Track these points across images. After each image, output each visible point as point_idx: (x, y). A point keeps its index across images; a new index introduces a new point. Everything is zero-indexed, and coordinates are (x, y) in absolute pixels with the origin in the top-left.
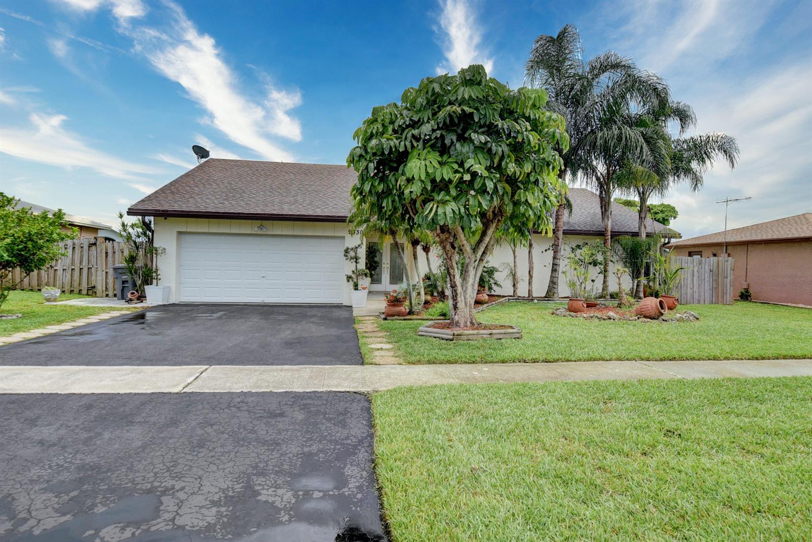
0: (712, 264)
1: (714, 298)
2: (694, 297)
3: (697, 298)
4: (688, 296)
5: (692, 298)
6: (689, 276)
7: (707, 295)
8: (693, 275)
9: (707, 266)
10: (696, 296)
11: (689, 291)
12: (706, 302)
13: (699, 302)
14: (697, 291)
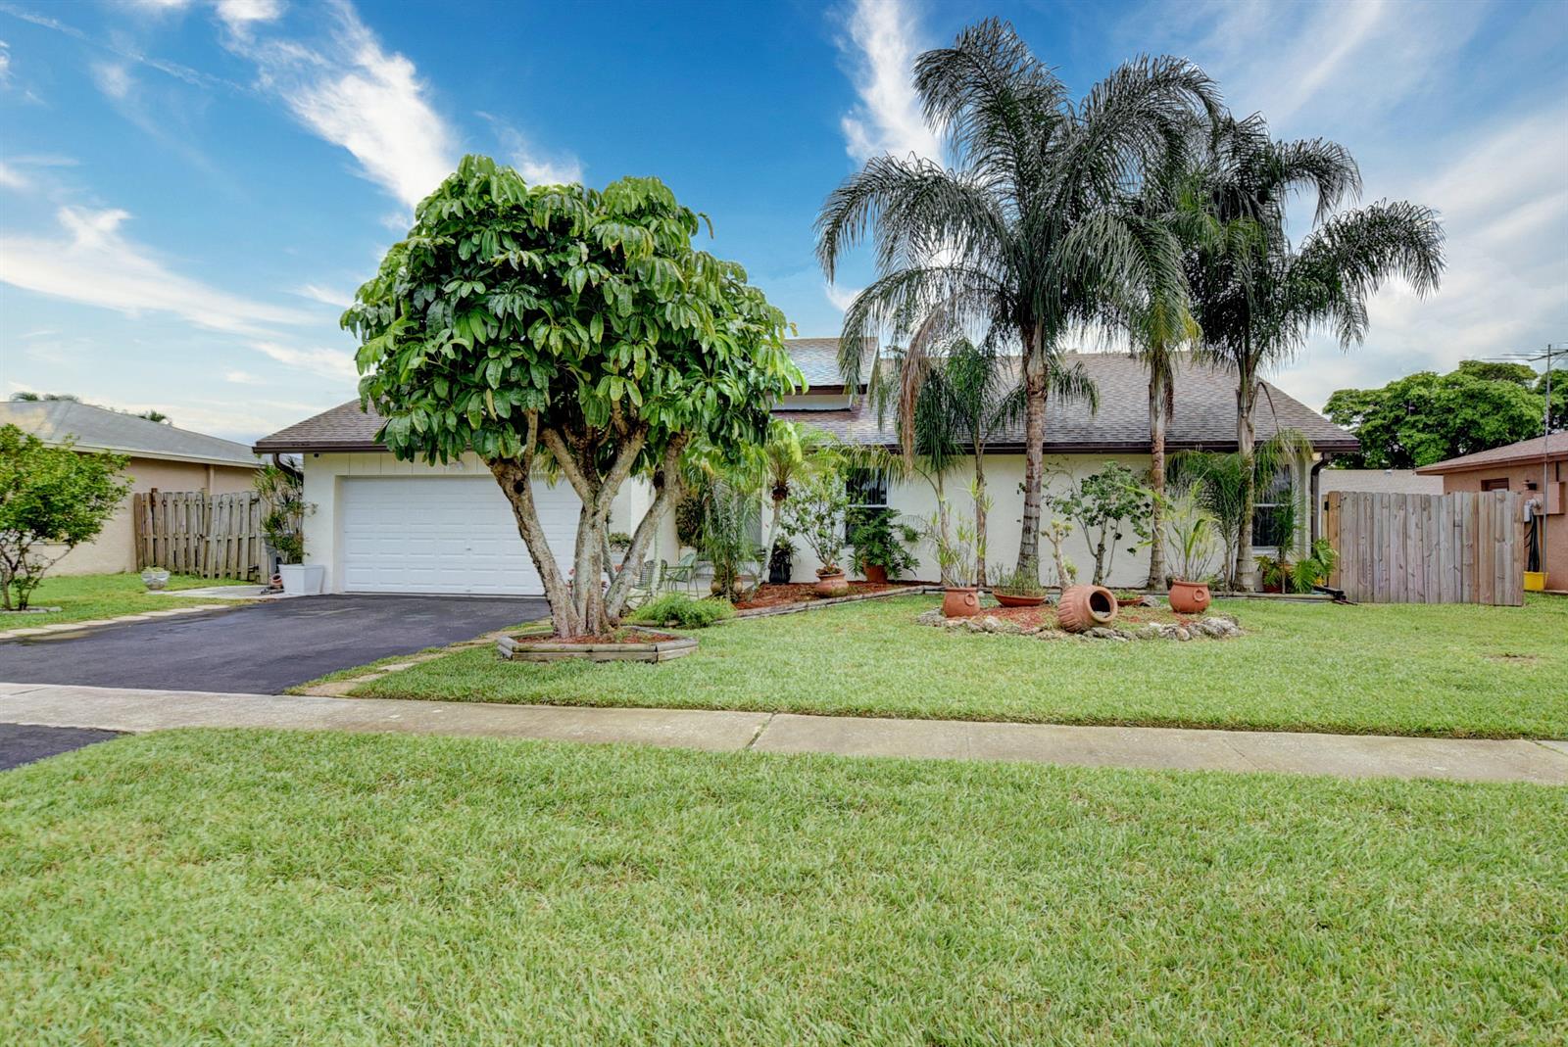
0: (1458, 509)
1: (1466, 588)
2: (1410, 586)
3: (1419, 586)
4: (1393, 583)
5: (1402, 589)
6: (1393, 537)
7: (1448, 582)
8: (1406, 536)
9: (1443, 515)
10: (1415, 584)
11: (1394, 572)
12: (1444, 598)
13: (1422, 598)
14: (1418, 573)
